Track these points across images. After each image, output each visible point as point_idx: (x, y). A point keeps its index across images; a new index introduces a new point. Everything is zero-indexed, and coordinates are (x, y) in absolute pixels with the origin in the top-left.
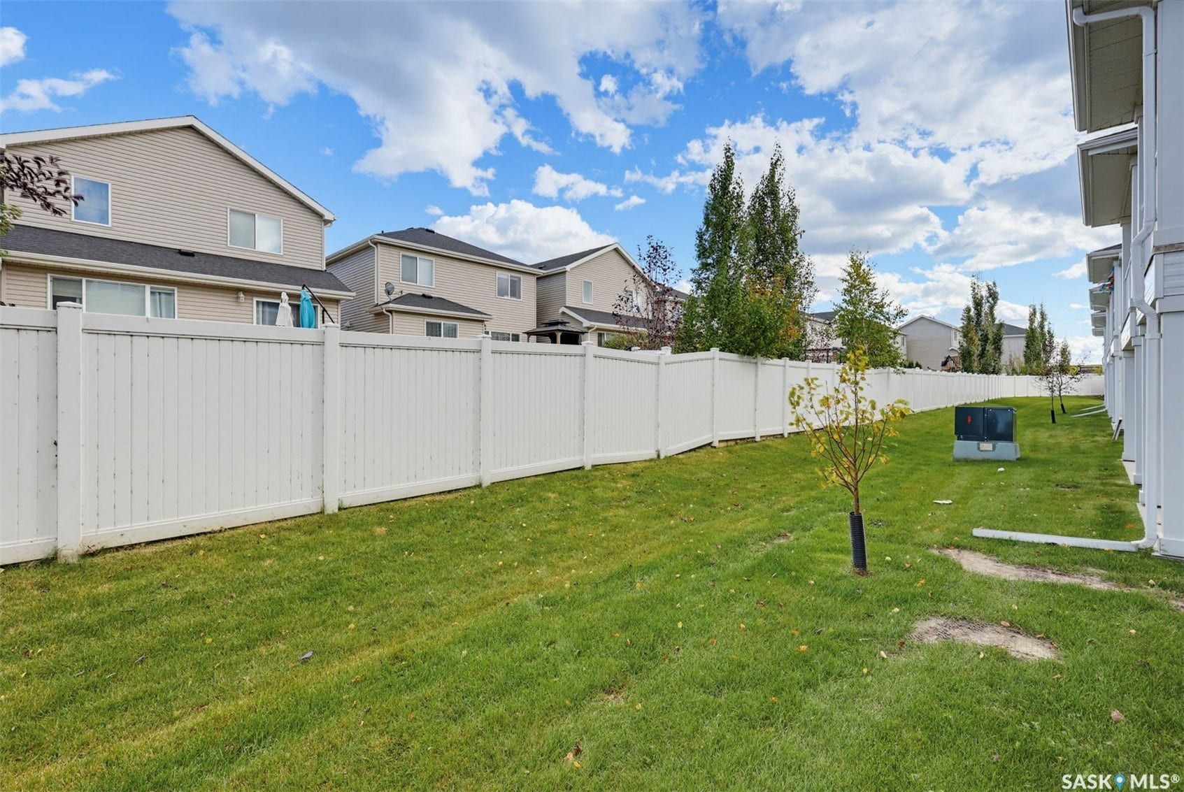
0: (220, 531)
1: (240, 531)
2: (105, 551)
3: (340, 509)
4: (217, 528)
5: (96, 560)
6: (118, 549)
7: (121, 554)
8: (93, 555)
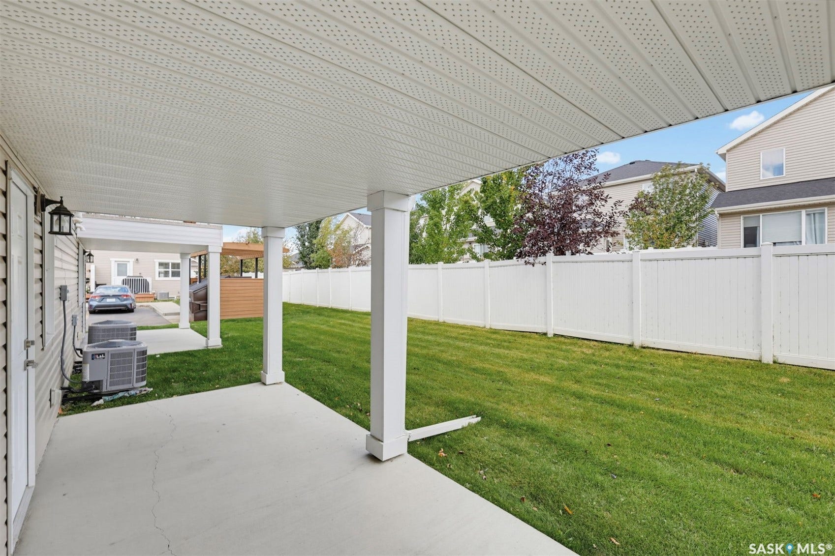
0: (695, 354)
1: (704, 356)
2: (648, 348)
3: (775, 362)
4: (694, 352)
5: (644, 350)
6: (653, 348)
7: (652, 350)
8: (644, 348)
